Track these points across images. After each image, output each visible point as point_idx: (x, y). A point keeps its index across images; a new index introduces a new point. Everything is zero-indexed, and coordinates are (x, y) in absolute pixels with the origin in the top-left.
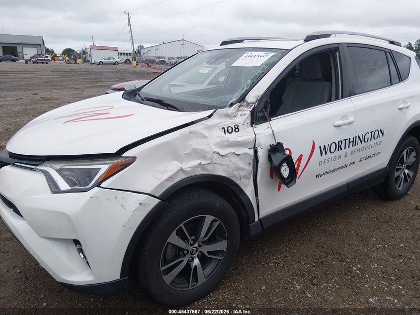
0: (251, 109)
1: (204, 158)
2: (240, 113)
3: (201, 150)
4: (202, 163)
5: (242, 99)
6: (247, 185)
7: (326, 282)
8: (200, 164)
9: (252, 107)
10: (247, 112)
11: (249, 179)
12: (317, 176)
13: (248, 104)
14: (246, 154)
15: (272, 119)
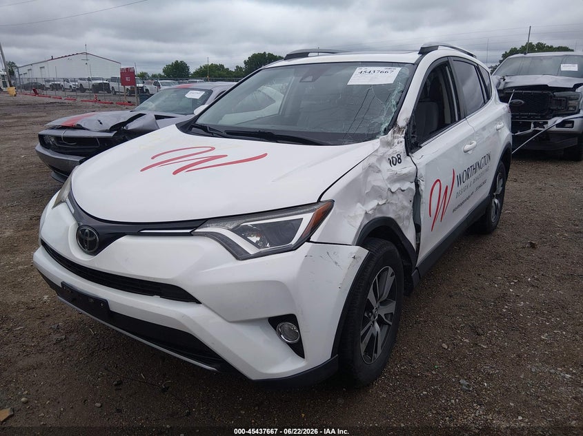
0: (403, 135)
1: (381, 197)
2: (396, 141)
3: (379, 187)
4: (380, 203)
5: (394, 123)
6: (407, 228)
7: (490, 330)
8: (378, 205)
9: (404, 132)
10: (401, 138)
11: (409, 219)
12: (454, 210)
13: (400, 129)
14: (409, 189)
15: (422, 145)
